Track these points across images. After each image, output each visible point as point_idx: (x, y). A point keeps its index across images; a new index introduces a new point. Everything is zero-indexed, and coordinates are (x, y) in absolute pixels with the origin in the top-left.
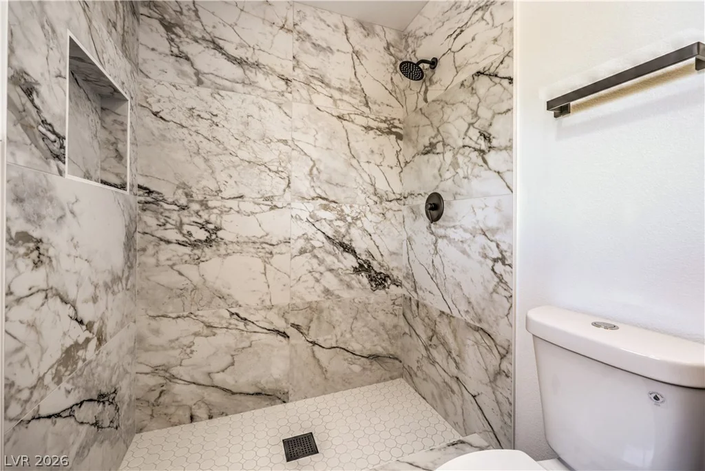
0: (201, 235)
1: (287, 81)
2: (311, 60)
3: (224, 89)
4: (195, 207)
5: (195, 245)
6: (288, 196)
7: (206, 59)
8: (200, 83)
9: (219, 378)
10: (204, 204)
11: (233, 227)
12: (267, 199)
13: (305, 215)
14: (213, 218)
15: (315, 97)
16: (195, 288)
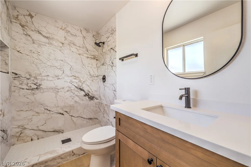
0: (35, 87)
1: (63, 44)
2: (70, 38)
3: (42, 45)
4: (32, 79)
5: (32, 89)
6: (63, 76)
7: (36, 36)
8: (34, 43)
9: (41, 128)
10: (35, 78)
11: (45, 84)
12: (56, 76)
13: (69, 81)
14: (38, 82)
15: (71, 48)
16: (33, 102)
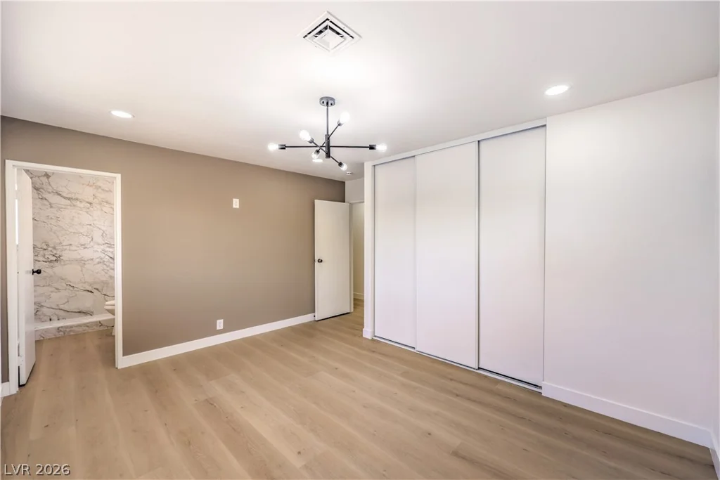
0: (54, 258)
1: (90, 203)
2: (101, 196)
3: (62, 208)
4: (50, 249)
5: (51, 261)
6: (92, 244)
7: (54, 199)
8: (51, 207)
9: (62, 307)
10: (54, 248)
11: (66, 255)
12: (82, 245)
13: (100, 250)
14: (58, 252)
15: (105, 209)
16: (51, 276)
